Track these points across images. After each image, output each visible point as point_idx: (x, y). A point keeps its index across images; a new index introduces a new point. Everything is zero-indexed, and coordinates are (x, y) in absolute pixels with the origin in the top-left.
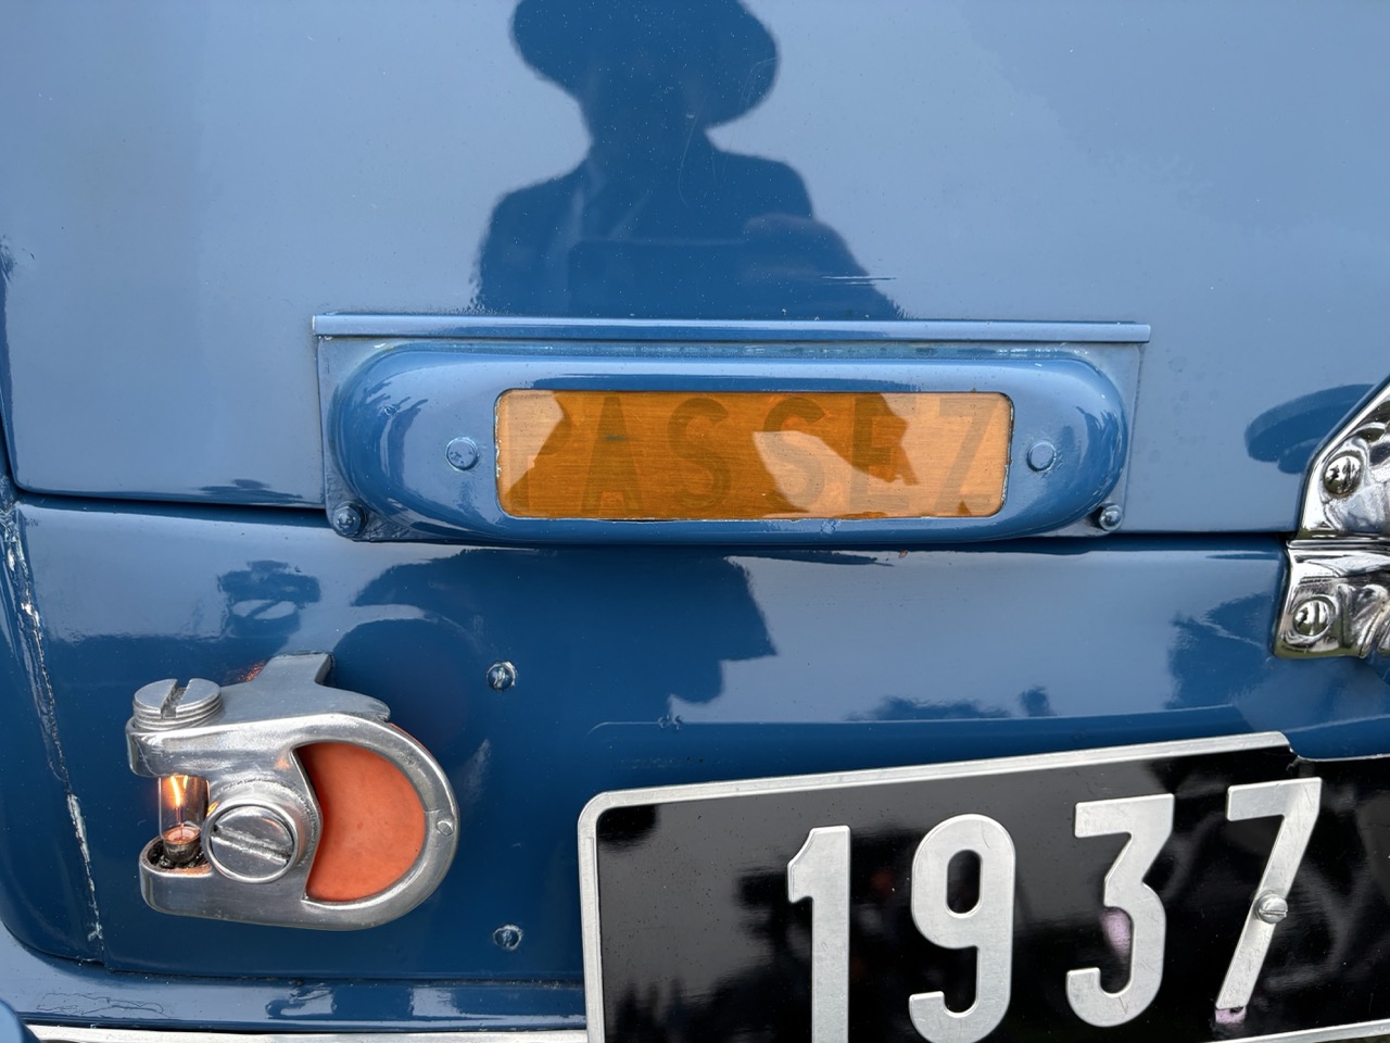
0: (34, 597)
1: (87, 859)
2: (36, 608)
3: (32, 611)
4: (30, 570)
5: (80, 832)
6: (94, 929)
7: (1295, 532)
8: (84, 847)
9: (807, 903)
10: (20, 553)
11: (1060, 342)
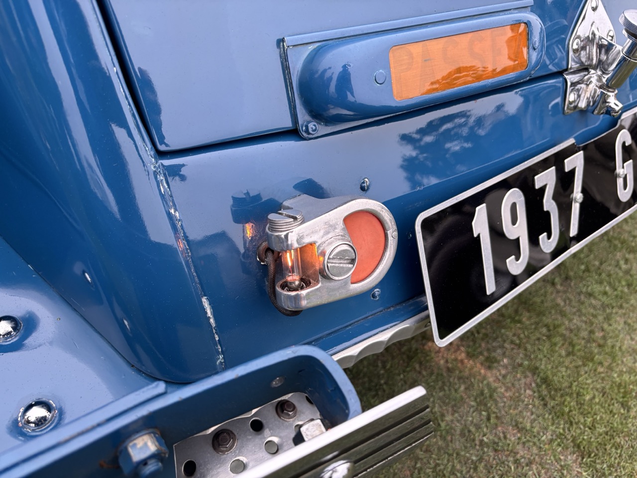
0: (174, 205)
1: (214, 325)
2: (176, 210)
3: (175, 212)
4: (171, 192)
5: (209, 314)
6: (219, 359)
7: (566, 70)
8: (212, 321)
9: (479, 236)
10: (165, 184)
11: (510, 10)
